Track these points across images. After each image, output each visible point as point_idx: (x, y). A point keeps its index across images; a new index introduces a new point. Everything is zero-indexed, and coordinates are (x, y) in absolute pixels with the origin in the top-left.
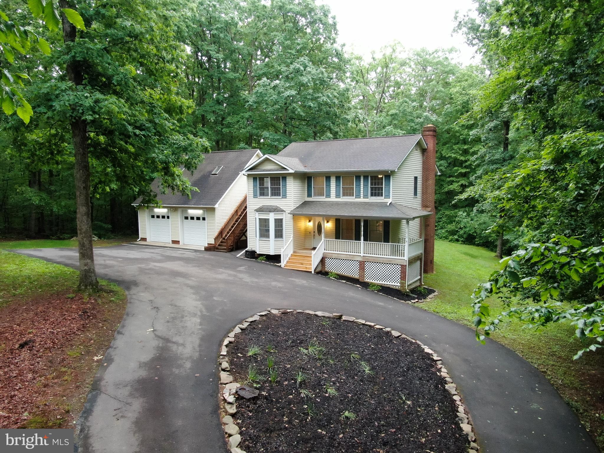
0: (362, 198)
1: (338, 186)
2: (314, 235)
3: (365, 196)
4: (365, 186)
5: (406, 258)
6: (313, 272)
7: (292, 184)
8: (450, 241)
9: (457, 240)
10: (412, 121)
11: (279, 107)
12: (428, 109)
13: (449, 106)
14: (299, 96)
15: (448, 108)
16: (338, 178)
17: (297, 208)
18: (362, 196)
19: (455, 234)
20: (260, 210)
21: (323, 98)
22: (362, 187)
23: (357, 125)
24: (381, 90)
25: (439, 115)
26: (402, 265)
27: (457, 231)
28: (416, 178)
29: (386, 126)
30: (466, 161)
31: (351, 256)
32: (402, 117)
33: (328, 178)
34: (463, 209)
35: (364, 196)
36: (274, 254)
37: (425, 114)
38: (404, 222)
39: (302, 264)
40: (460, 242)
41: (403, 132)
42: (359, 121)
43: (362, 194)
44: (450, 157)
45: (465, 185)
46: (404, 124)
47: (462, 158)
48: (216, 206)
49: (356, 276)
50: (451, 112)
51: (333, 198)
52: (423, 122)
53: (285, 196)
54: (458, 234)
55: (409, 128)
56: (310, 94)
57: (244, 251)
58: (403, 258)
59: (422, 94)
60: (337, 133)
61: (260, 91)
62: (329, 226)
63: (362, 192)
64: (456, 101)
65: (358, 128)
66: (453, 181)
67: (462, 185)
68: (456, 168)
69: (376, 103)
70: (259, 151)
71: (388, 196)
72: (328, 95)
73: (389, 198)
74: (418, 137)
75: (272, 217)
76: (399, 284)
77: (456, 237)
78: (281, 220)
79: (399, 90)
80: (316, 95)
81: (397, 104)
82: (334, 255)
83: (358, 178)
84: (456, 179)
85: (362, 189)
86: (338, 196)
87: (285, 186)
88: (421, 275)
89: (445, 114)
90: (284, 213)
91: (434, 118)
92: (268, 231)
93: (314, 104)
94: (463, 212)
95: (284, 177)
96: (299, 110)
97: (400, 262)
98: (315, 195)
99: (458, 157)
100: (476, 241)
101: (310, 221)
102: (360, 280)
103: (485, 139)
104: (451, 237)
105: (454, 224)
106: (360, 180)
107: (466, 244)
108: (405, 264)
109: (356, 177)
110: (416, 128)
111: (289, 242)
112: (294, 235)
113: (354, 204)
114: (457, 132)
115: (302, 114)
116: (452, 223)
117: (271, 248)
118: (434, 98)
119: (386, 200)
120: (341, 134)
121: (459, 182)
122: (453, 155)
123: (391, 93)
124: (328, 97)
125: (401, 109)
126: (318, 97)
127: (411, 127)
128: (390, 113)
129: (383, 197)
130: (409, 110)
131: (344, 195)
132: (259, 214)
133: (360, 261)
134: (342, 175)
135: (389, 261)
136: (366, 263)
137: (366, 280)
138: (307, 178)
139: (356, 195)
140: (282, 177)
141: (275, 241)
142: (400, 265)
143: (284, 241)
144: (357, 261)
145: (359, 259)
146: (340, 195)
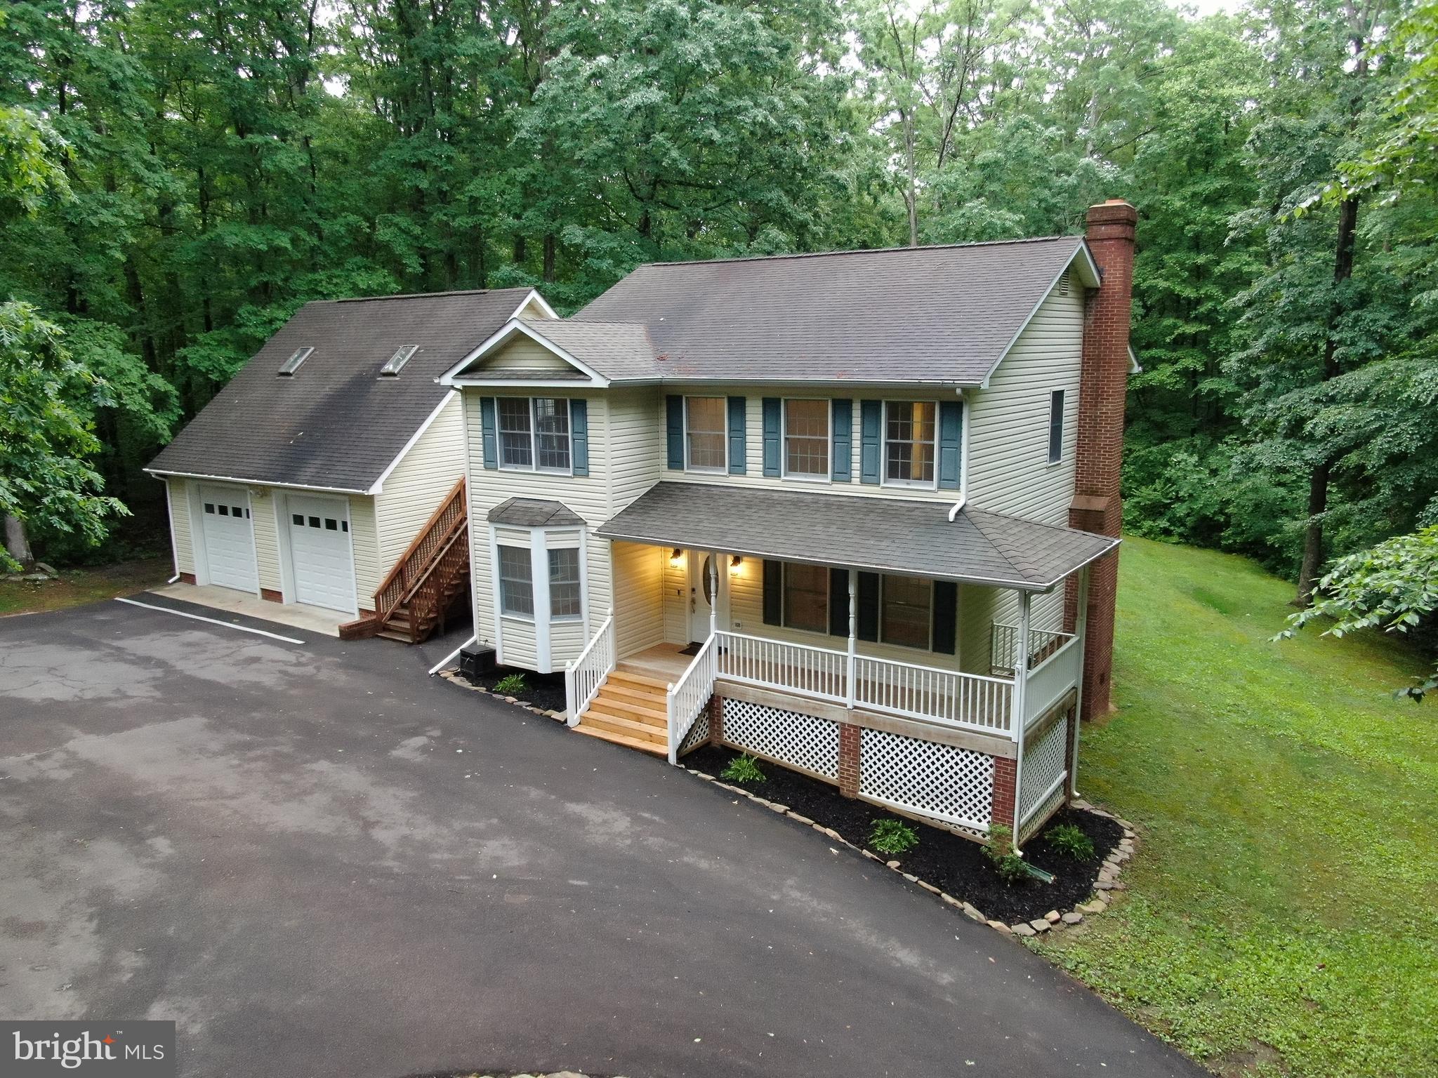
0: (856, 480)
1: (770, 433)
2: (693, 601)
3: (869, 477)
4: (869, 437)
5: (1015, 733)
6: (672, 760)
7: (606, 426)
8: (1145, 535)
9: (1167, 532)
10: (1043, 182)
11: (611, 145)
12: (1090, 147)
13: (1154, 136)
14: (676, 109)
15: (1150, 142)
16: (771, 406)
17: (629, 510)
18: (856, 473)
19: (1161, 514)
20: (501, 516)
21: (756, 111)
22: (856, 443)
23: (875, 199)
24: (953, 92)
25: (1124, 163)
26: (998, 759)
27: (1167, 506)
28: (1058, 397)
29: (965, 201)
30: (1199, 301)
31: (813, 704)
32: (1014, 172)
33: (737, 405)
34: (1185, 441)
35: (863, 474)
36: (548, 671)
37: (1084, 161)
38: (1011, 599)
39: (639, 719)
40: (1175, 539)
41: (1017, 218)
42: (883, 186)
43: (856, 465)
44: (1153, 288)
45: (1195, 371)
46: (1019, 191)
47: (1189, 293)
48: (376, 489)
49: (831, 776)
50: (1162, 154)
51: (754, 478)
52: (1075, 187)
53: (582, 470)
54: (1169, 514)
55: (1034, 204)
56: (709, 101)
57: (457, 652)
58: (1002, 732)
59: (1074, 102)
60: (803, 225)
61: (551, 94)
62: (743, 574)
63: (856, 459)
64: (1176, 121)
65: (879, 208)
66: (1161, 361)
67: (1185, 373)
68: (1168, 322)
69: (937, 130)
70: (534, 295)
71: (951, 481)
72: (770, 102)
73: (958, 489)
74: (1072, 246)
75: (538, 544)
76: (984, 826)
77: (1163, 523)
78: (574, 552)
79: (1008, 93)
80: (731, 104)
81: (1001, 132)
82: (751, 691)
83: (842, 406)
84: (1169, 355)
85: (856, 451)
86: (770, 469)
87: (583, 432)
88: (1068, 766)
89: (1142, 163)
90: (582, 528)
91: (1108, 171)
92: (528, 589)
93: (725, 133)
94: (1191, 455)
95: (578, 402)
96: (675, 153)
97: (990, 746)
98: (694, 462)
99: (1178, 288)
100: (1221, 538)
101: (677, 554)
102: (844, 792)
103: (1279, 239)
104: (1148, 524)
105: (1158, 484)
106: (850, 417)
107: (1192, 545)
108: (1010, 756)
109: (836, 403)
110: (1055, 205)
111: (601, 631)
112: (616, 608)
113: (828, 505)
114: (1176, 214)
115: (684, 166)
116: (1153, 482)
117: (539, 648)
118: (1110, 114)
119: (945, 496)
120: (820, 230)
121: (1175, 362)
122: (1162, 284)
123: (985, 101)
124: (773, 109)
125: (1010, 147)
126: (739, 110)
127: (1040, 201)
128: (978, 160)
129: (934, 486)
130: (1035, 150)
131: (793, 467)
132: (497, 529)
133: (843, 724)
134: (786, 395)
135: (949, 737)
136: (863, 733)
137: (866, 794)
138: (664, 402)
139: (833, 468)
140: (571, 400)
141: (552, 626)
142: (992, 757)
143: (586, 625)
144: (834, 722)
145: (841, 716)
146: (777, 468)
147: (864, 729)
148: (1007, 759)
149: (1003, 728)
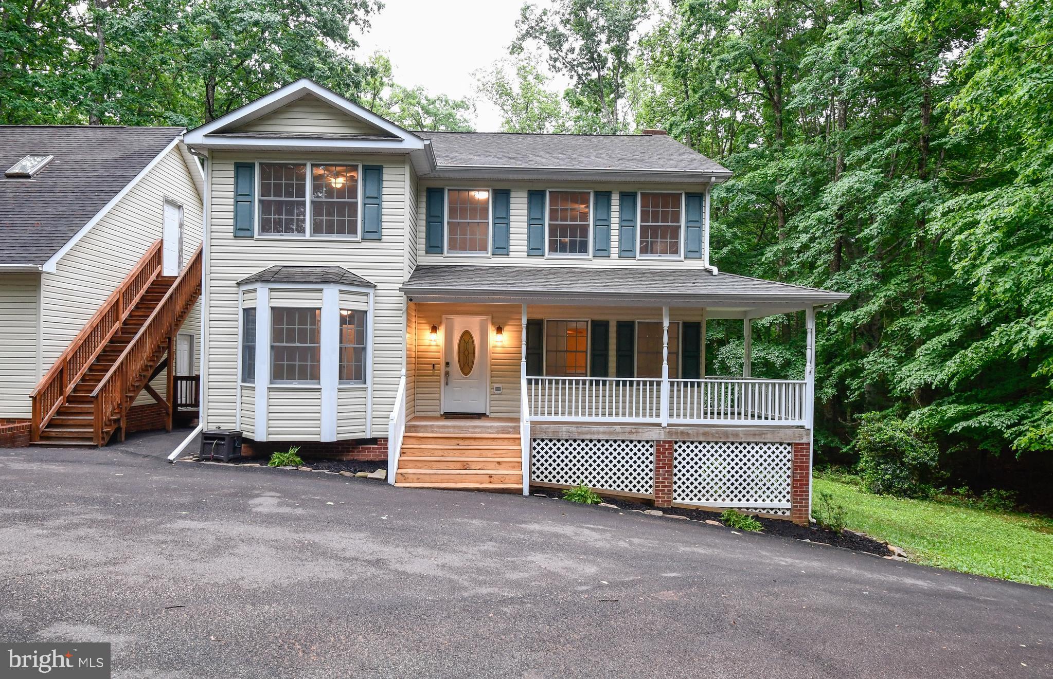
0: (614, 256)
1: (534, 221)
2: (447, 374)
3: (626, 252)
4: (626, 221)
5: (807, 421)
6: (526, 491)
7: (407, 191)
16: (535, 197)
18: (615, 250)
20: (274, 277)
22: (614, 226)
26: (794, 446)
31: (628, 429)
33: (502, 198)
35: (621, 251)
39: (465, 466)
43: (615, 245)
48: (51, 265)
49: (646, 491)
51: (518, 258)
53: (374, 234)
58: (797, 422)
62: (505, 341)
63: (615, 238)
71: (696, 253)
73: (700, 258)
75: (330, 303)
76: (785, 505)
78: (363, 315)
82: (565, 428)
83: (603, 198)
85: (614, 232)
86: (534, 250)
87: (377, 197)
90: (371, 291)
95: (374, 168)
97: (789, 436)
98: (452, 248)
101: (434, 329)
102: (660, 503)
106: (609, 206)
108: (804, 441)
109: (597, 194)
117: (324, 417)
119: (690, 264)
129: (681, 256)
131: (555, 248)
132: (271, 290)
133: (658, 441)
134: (549, 188)
135: (755, 435)
136: (676, 447)
137: (679, 500)
138: (425, 194)
139: (594, 246)
140: (364, 166)
141: (340, 390)
142: (789, 444)
143: (369, 390)
144: (647, 442)
145: (655, 435)
146: (541, 249)
147: (676, 442)
148: (803, 444)
149: (797, 420)
